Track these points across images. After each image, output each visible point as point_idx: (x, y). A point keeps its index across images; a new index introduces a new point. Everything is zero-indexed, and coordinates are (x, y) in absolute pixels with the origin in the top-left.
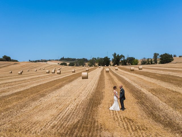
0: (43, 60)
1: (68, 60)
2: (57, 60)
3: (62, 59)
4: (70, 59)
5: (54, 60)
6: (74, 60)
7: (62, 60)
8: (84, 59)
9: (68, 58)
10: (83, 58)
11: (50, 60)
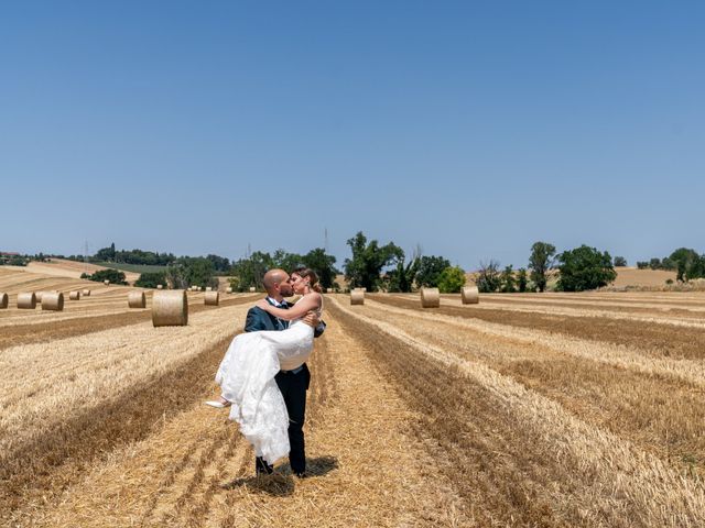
0: (8, 256)
1: (135, 259)
2: (80, 259)
3: (107, 255)
4: (145, 254)
5: (62, 257)
6: (166, 260)
7: (106, 259)
8: (213, 258)
9: (135, 252)
10: (210, 256)
11: (41, 258)
